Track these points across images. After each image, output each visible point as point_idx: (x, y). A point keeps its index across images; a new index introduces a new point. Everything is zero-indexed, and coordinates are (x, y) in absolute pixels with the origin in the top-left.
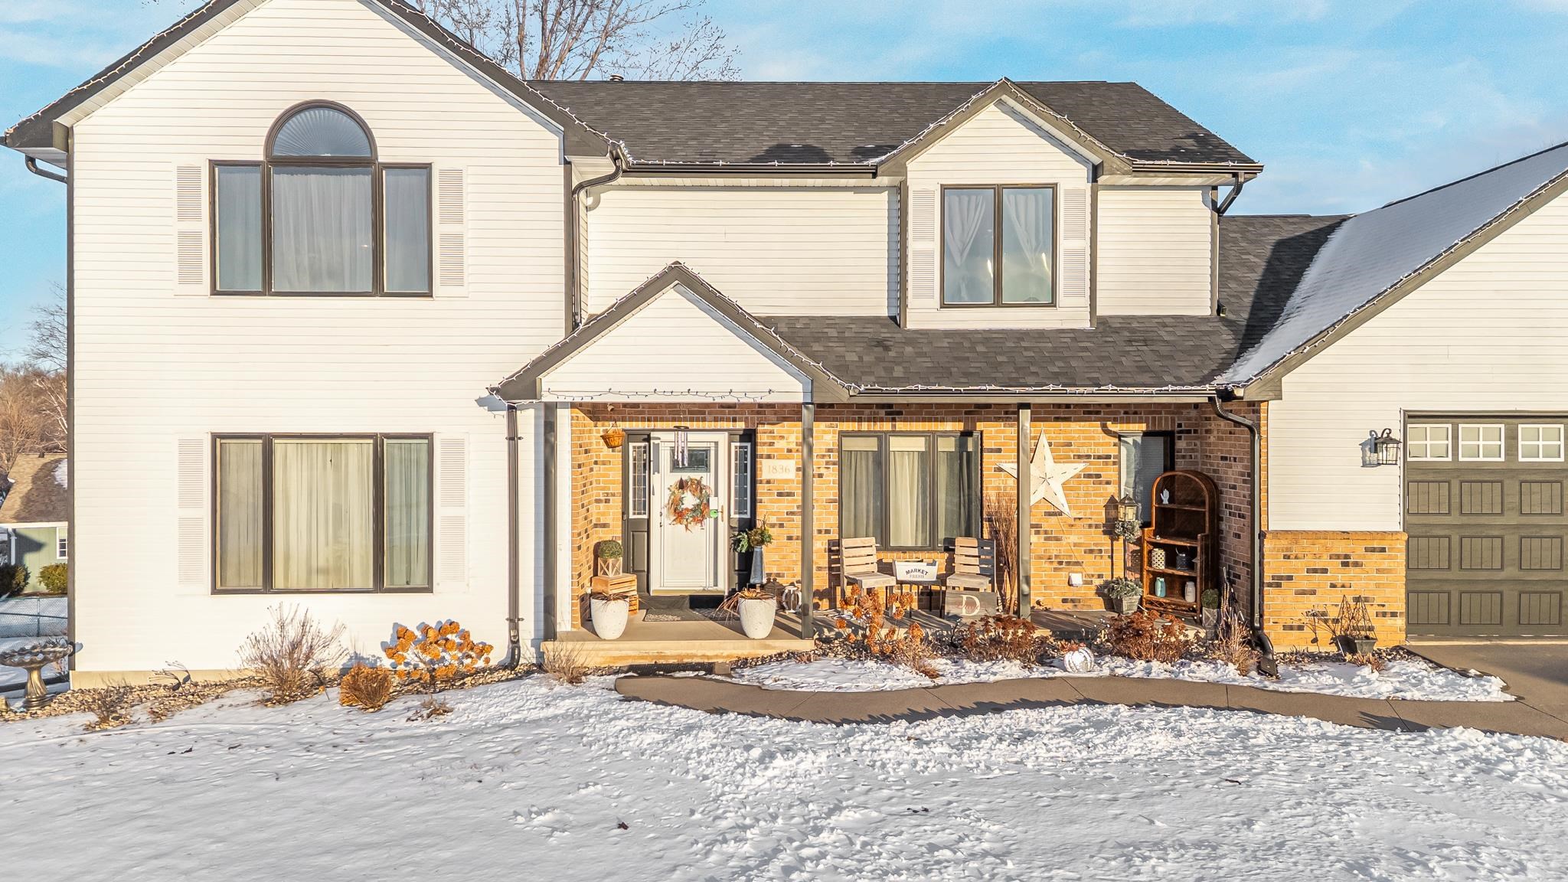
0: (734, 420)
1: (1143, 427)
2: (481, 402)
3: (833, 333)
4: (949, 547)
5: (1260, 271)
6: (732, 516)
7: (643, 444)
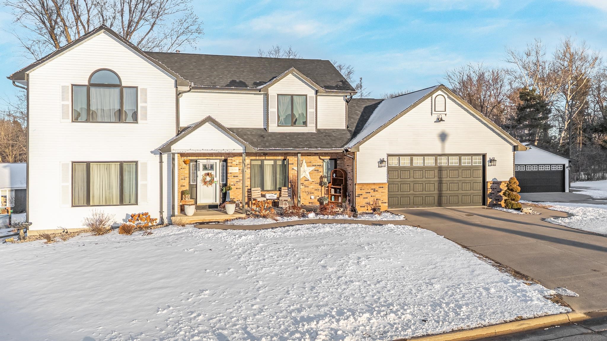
0: (221, 156)
1: (329, 157)
2: (152, 152)
3: (249, 133)
4: (280, 190)
5: (359, 116)
6: (220, 183)
7: (195, 163)
